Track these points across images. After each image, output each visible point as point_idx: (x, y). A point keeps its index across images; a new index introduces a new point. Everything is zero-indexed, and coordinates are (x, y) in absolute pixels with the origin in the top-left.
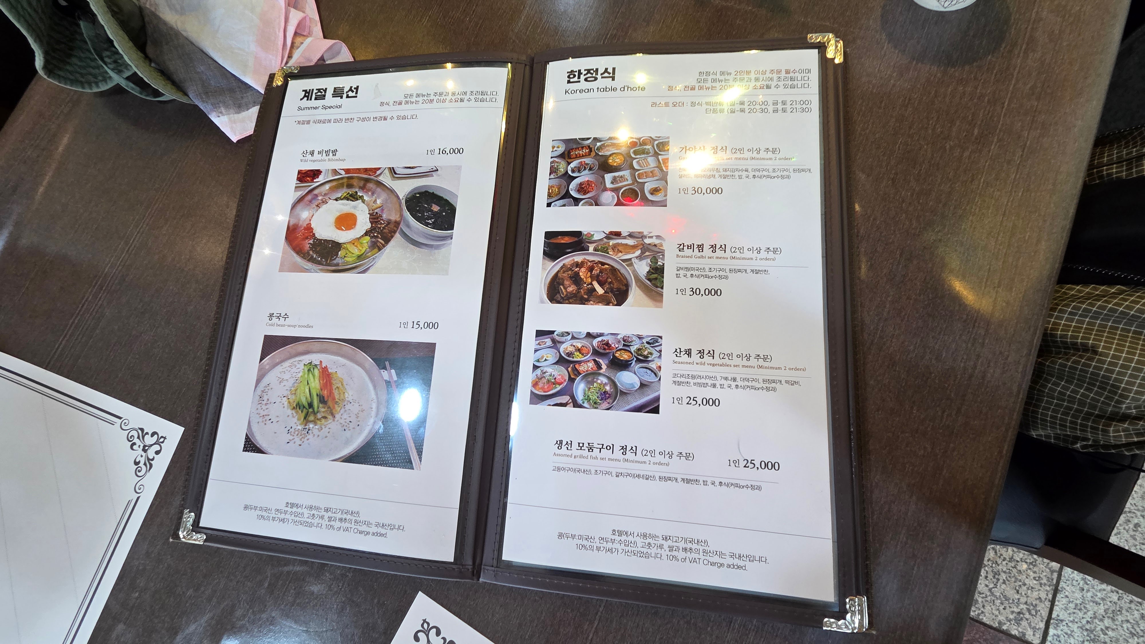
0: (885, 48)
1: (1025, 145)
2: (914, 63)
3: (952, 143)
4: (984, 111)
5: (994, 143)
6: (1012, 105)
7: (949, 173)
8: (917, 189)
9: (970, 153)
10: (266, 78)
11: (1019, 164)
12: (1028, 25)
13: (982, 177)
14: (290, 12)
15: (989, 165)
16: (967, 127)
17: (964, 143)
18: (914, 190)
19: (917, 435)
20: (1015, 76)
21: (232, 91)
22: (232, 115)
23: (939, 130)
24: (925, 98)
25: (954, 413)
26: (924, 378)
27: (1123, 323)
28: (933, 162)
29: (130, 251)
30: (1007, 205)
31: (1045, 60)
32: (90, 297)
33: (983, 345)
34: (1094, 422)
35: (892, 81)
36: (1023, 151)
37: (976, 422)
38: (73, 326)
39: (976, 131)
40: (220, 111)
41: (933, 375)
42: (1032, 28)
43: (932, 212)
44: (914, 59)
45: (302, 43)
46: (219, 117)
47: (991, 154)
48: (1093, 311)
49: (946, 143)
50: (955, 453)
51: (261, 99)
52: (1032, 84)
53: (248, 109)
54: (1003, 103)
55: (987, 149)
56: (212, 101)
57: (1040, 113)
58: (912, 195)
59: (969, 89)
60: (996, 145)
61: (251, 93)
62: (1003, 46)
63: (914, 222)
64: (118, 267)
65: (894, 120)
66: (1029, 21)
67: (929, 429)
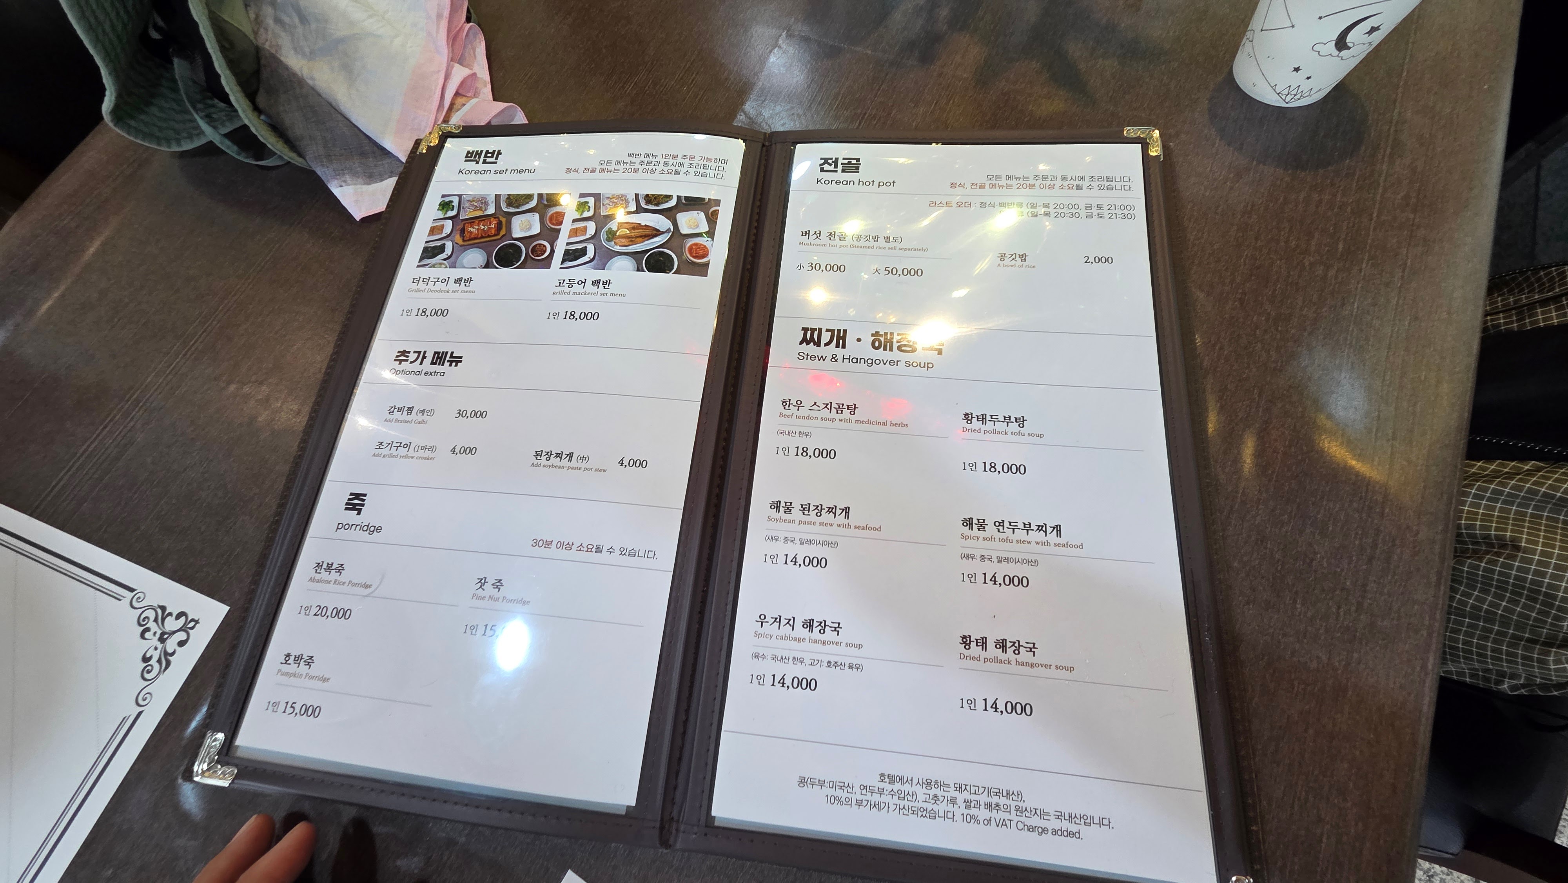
0: (1217, 145)
1: (1406, 264)
2: (1255, 163)
3: (1312, 259)
4: (1348, 223)
5: (1365, 261)
6: (1383, 218)
7: (1313, 295)
8: (1273, 314)
9: (1337, 272)
10: (411, 145)
11: (1400, 287)
12: (1390, 127)
13: (1355, 300)
14: (453, 67)
15: (1362, 287)
16: (1328, 240)
17: (1327, 259)
18: (1269, 314)
19: (1305, 641)
20: (1382, 184)
21: (363, 155)
22: (359, 186)
23: (1294, 243)
24: (1272, 205)
25: (1353, 608)
26: (1308, 561)
27: (1548, 509)
28: (1290, 281)
29: (188, 356)
30: (1391, 336)
31: (1416, 167)
32: (118, 417)
33: (1382, 515)
34: (1525, 649)
35: (1228, 183)
36: (1403, 271)
37: (1385, 623)
38: (86, 455)
39: (1341, 246)
40: (343, 179)
41: (1319, 556)
42: (1396, 131)
43: (1295, 341)
44: (1253, 160)
45: (465, 105)
46: (341, 186)
47: (1362, 274)
48: (1506, 493)
49: (1304, 258)
50: (1362, 666)
51: (401, 169)
52: (1405, 192)
53: (382, 181)
54: (1371, 215)
55: (1357, 268)
56: (335, 166)
57: (1418, 227)
58: (1267, 320)
59: (1326, 197)
60: (1367, 263)
61: (388, 161)
62: (1363, 148)
63: (1273, 353)
64: (167, 376)
65: (1235, 228)
66: (1391, 122)
67: (1321, 631)
